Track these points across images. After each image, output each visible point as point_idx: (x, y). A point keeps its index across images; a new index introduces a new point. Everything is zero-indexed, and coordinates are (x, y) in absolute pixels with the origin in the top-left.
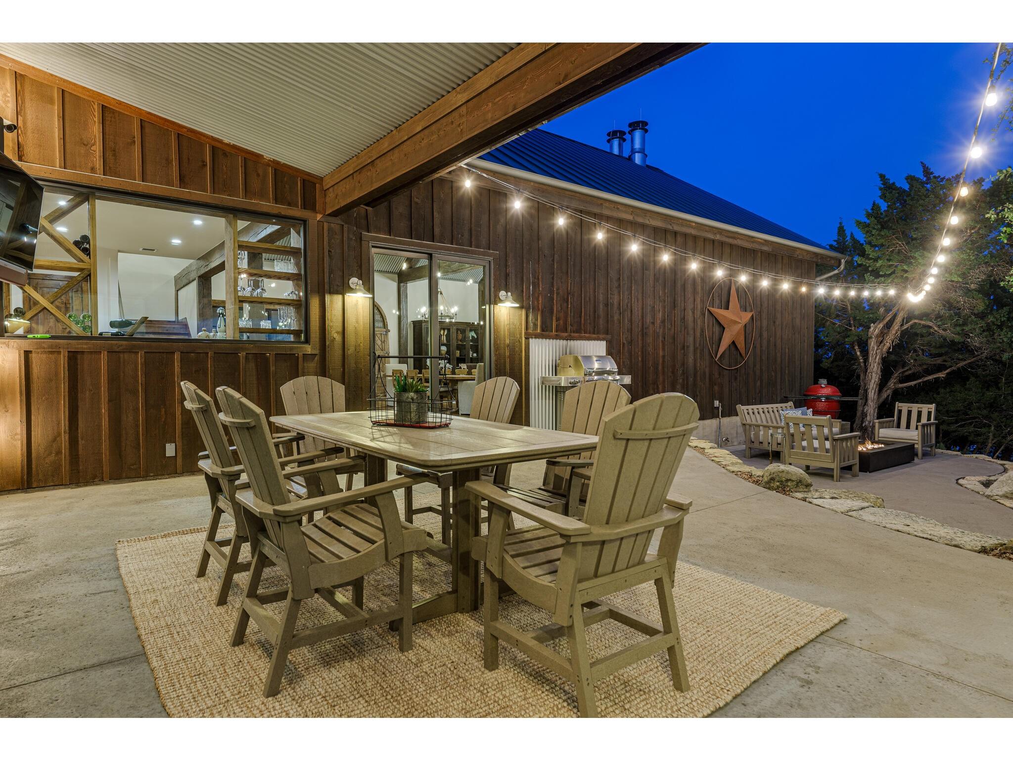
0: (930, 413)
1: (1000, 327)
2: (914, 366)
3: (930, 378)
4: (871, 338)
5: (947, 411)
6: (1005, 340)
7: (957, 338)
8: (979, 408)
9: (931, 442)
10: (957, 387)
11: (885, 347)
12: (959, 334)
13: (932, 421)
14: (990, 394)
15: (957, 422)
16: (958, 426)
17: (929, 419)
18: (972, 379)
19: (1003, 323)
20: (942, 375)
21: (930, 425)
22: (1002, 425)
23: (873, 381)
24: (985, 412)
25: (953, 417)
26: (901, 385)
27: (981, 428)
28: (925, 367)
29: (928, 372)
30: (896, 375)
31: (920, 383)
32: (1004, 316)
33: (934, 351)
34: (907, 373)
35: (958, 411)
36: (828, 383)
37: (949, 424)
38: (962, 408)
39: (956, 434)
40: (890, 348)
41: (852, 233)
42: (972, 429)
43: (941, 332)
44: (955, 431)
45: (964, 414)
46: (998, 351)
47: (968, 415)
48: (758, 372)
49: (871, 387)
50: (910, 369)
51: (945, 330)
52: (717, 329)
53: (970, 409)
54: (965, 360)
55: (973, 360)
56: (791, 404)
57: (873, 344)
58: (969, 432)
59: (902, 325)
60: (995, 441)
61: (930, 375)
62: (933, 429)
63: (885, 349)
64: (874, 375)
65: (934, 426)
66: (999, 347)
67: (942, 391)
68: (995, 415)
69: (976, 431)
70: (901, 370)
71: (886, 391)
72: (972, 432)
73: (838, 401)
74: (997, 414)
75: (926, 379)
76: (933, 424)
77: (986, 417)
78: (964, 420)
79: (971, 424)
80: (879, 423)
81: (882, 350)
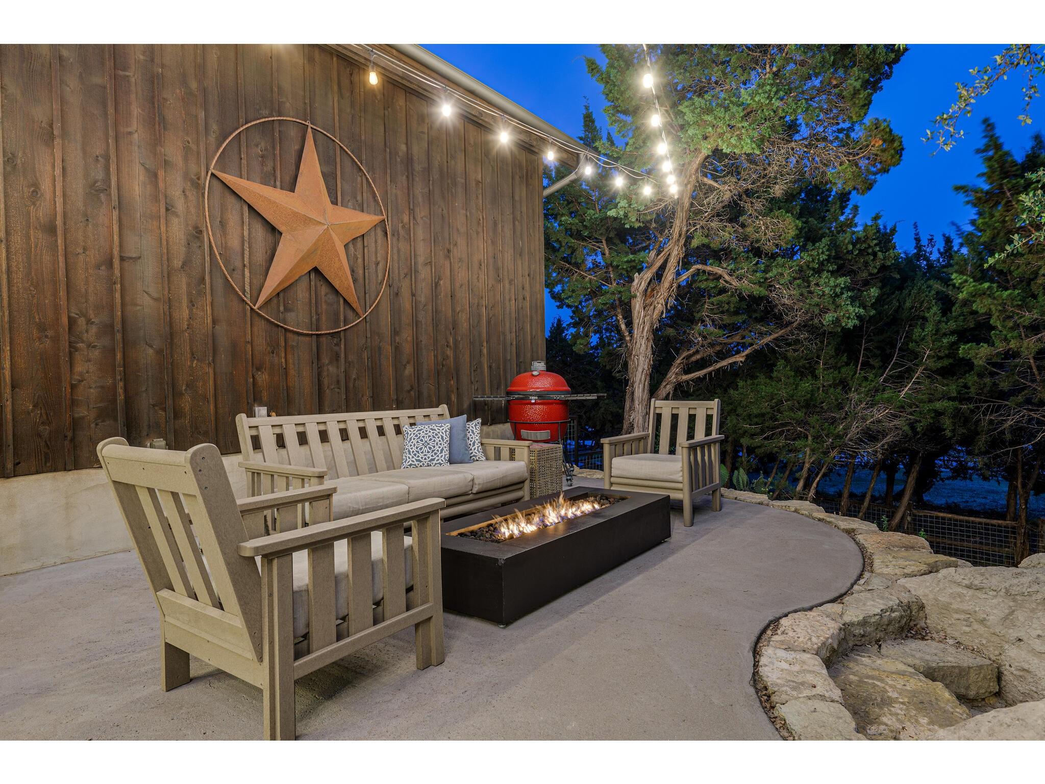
0: (709, 418)
1: (818, 272)
2: (703, 346)
3: (724, 363)
4: (635, 296)
5: (749, 416)
6: (827, 290)
7: (758, 291)
8: (791, 409)
9: (711, 481)
10: (762, 378)
11: (656, 312)
12: (760, 284)
13: (714, 435)
14: (806, 385)
15: (763, 431)
16: (765, 438)
17: (708, 432)
18: (781, 363)
19: (821, 264)
20: (739, 358)
21: (709, 444)
22: (823, 433)
23: (640, 370)
24: (800, 414)
25: (757, 424)
26: (685, 377)
27: (794, 440)
28: (718, 348)
29: (721, 356)
30: (678, 361)
31: (710, 373)
32: (823, 253)
33: (727, 319)
34: (694, 359)
35: (763, 415)
36: (550, 369)
37: (752, 436)
38: (769, 410)
39: (762, 450)
40: (662, 313)
41: (609, 133)
42: (782, 442)
43: (735, 283)
44: (760, 447)
45: (771, 418)
46: (817, 311)
47: (776, 420)
48: (407, 349)
49: (637, 379)
50: (697, 352)
51: (740, 278)
52: (259, 232)
53: (779, 411)
54: (770, 334)
55: (781, 332)
56: (444, 408)
57: (637, 305)
58: (779, 448)
59: (678, 274)
60: (813, 459)
61: (723, 359)
62: (715, 452)
63: (656, 315)
64: (642, 359)
65: (718, 445)
66: (818, 305)
67: (741, 384)
68: (813, 419)
69: (788, 445)
70: (685, 354)
71: (665, 387)
72: (784, 447)
73: (565, 403)
74: (816, 417)
75: (719, 365)
76: (714, 442)
77: (801, 423)
78: (773, 428)
79: (781, 433)
80: (611, 444)
81: (652, 316)
